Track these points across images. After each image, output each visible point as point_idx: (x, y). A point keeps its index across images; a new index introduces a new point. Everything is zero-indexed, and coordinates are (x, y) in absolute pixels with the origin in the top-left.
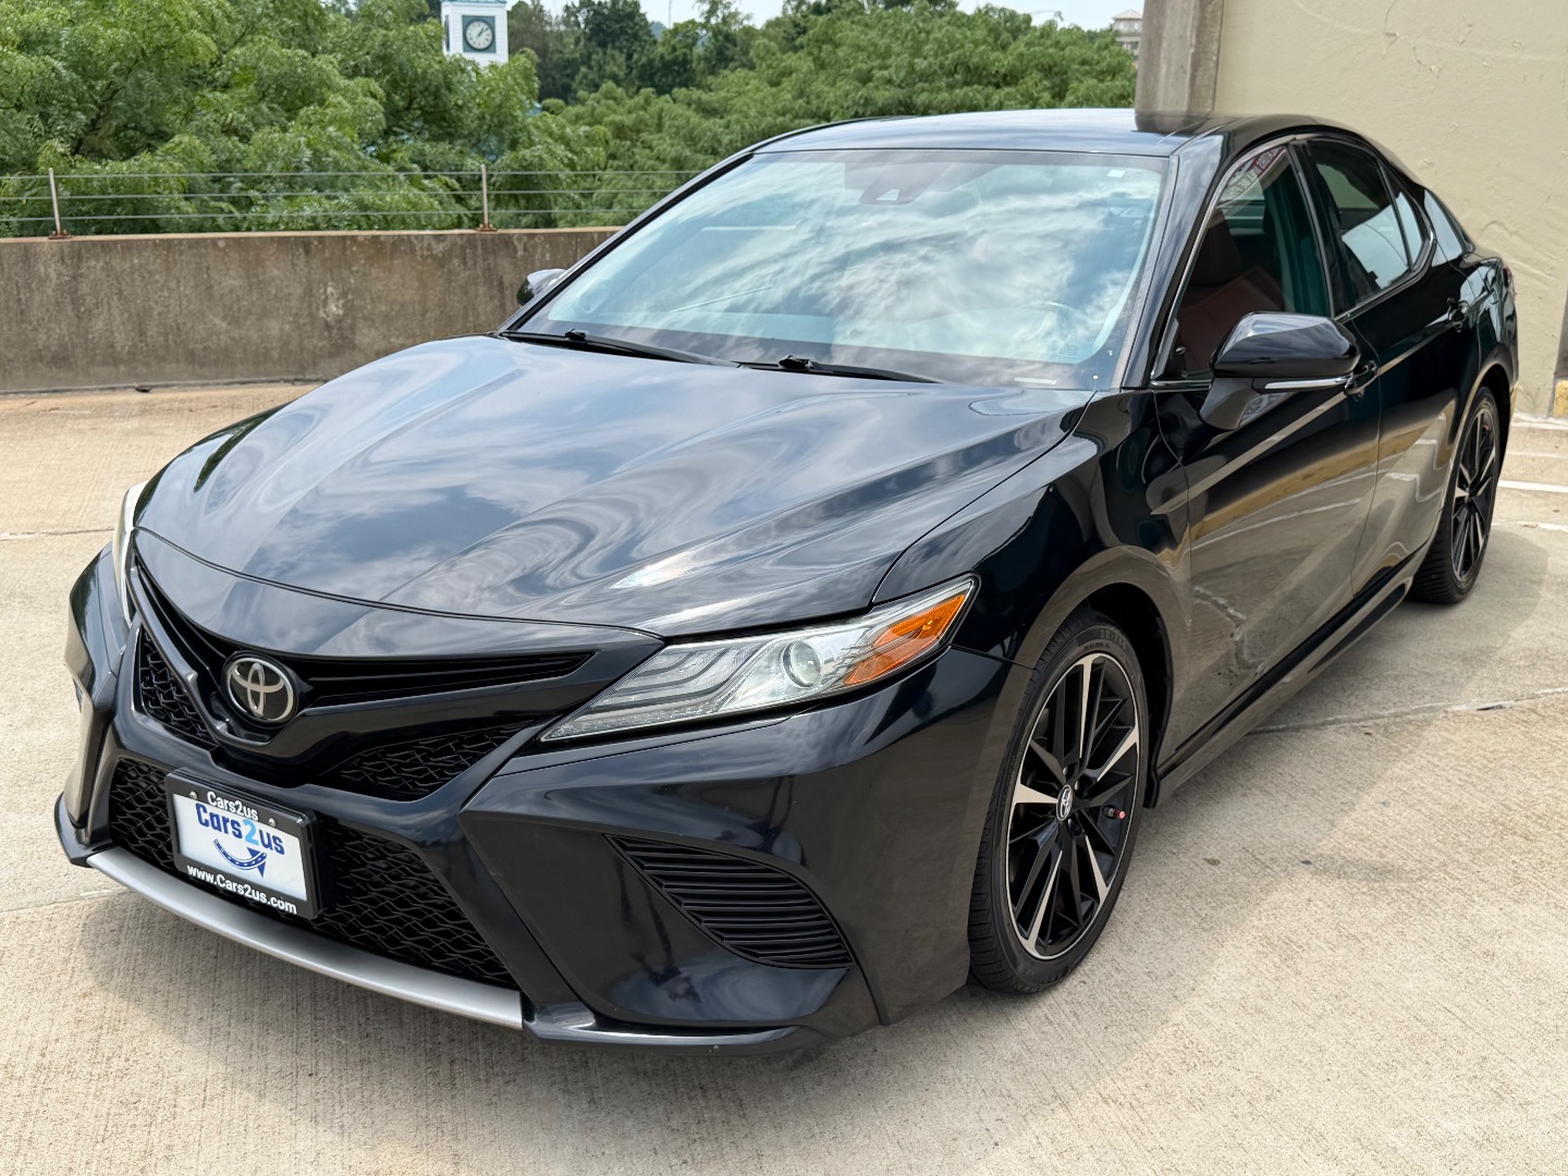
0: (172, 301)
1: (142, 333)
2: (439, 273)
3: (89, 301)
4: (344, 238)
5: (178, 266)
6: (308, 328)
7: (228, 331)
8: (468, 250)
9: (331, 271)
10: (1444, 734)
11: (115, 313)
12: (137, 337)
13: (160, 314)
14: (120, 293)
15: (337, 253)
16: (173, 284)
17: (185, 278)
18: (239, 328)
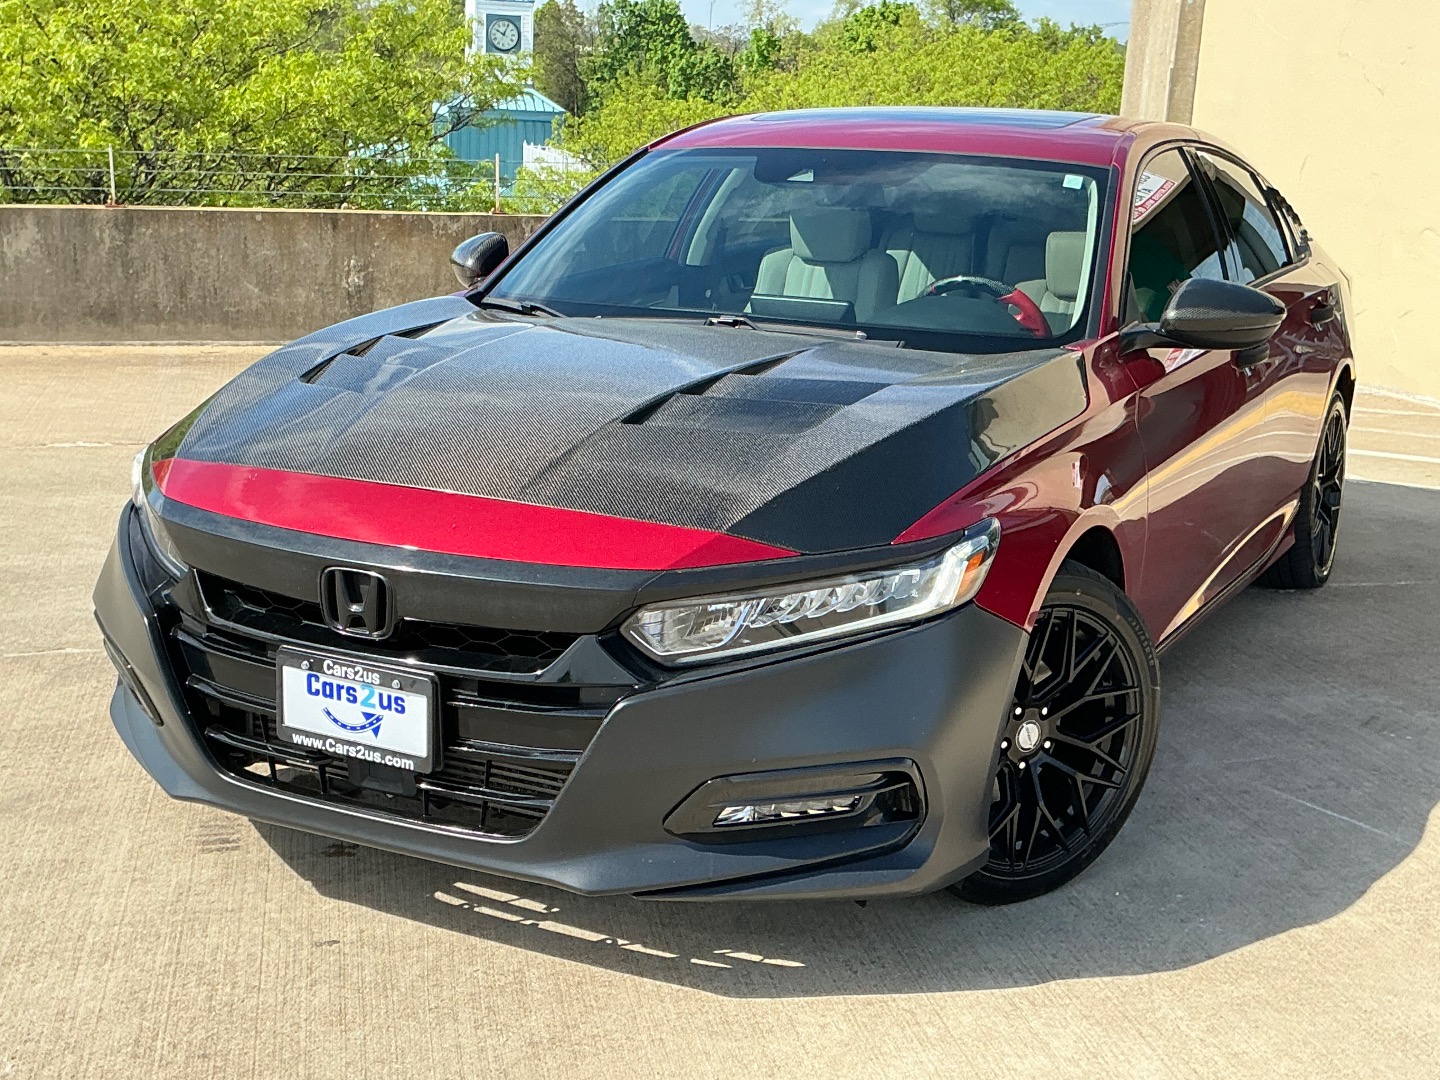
0: (211, 267)
1: (183, 295)
3: (138, 264)
4: (367, 215)
5: (219, 235)
6: (331, 296)
7: (259, 297)
9: (355, 245)
11: (160, 276)
12: (178, 299)
13: (200, 279)
14: (166, 259)
15: (361, 229)
16: (213, 252)
17: (224, 247)
18: (270, 294)
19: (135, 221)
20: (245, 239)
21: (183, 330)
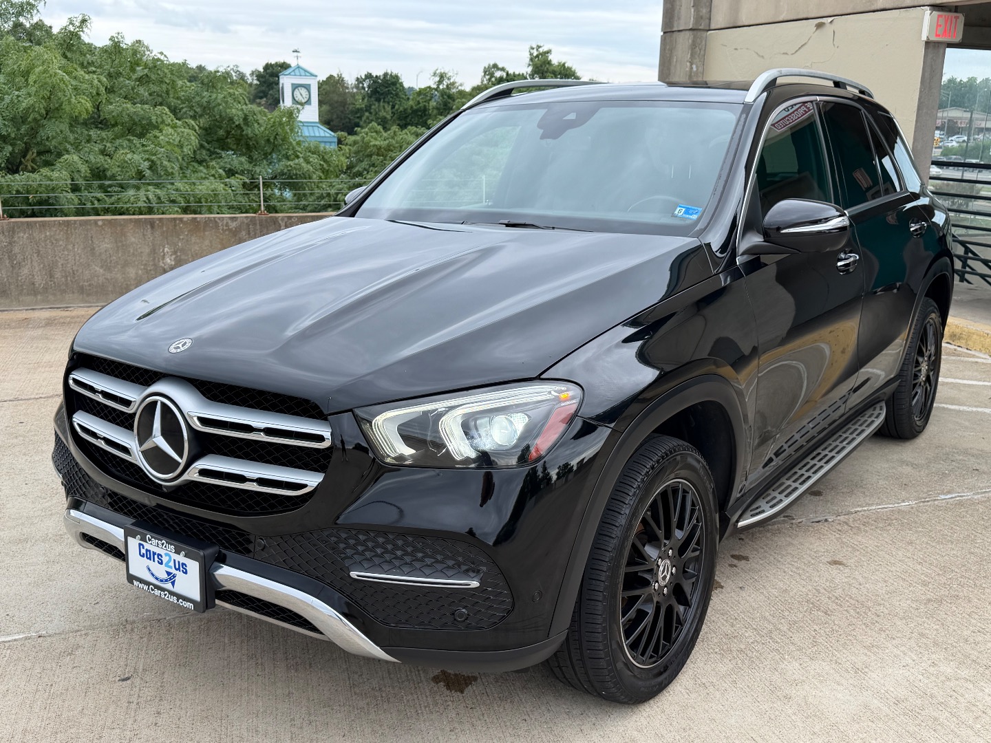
0: (70, 257)
1: (51, 276)
2: (233, 240)
3: (19, 257)
4: (175, 219)
5: (74, 236)
6: (153, 272)
7: (103, 275)
8: (251, 226)
9: (167, 238)
10: (788, 539)
11: (35, 264)
12: (48, 279)
13: (62, 265)
14: (38, 252)
15: (171, 227)
16: (70, 247)
17: (77, 243)
18: (111, 272)
19: (16, 228)
20: (92, 237)
21: (53, 299)
